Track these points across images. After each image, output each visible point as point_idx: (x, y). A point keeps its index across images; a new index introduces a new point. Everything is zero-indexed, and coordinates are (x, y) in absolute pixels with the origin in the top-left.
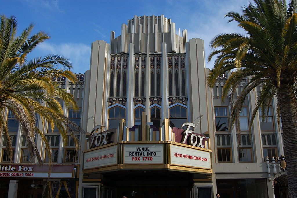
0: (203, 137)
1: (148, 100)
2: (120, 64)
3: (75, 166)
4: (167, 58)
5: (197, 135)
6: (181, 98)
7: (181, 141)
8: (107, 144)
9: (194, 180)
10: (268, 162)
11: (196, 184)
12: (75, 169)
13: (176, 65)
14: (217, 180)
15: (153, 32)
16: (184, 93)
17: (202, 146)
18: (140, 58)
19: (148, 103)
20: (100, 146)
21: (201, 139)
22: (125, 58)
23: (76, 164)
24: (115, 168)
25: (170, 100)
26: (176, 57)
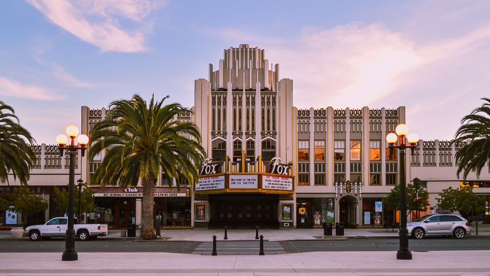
0: (287, 167)
1: (244, 134)
2: (220, 101)
3: (188, 188)
4: (260, 96)
5: (283, 165)
6: (271, 133)
7: (270, 172)
8: (216, 173)
9: (280, 198)
10: (337, 185)
11: (280, 201)
12: (188, 190)
13: (268, 103)
14: (297, 198)
15: (248, 68)
16: (274, 128)
17: (286, 174)
18: (237, 96)
19: (244, 136)
20: (209, 174)
21: (286, 168)
22: (225, 96)
23: (188, 186)
24: (223, 191)
25: (263, 134)
26: (268, 96)
